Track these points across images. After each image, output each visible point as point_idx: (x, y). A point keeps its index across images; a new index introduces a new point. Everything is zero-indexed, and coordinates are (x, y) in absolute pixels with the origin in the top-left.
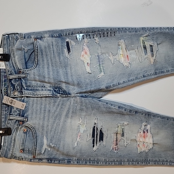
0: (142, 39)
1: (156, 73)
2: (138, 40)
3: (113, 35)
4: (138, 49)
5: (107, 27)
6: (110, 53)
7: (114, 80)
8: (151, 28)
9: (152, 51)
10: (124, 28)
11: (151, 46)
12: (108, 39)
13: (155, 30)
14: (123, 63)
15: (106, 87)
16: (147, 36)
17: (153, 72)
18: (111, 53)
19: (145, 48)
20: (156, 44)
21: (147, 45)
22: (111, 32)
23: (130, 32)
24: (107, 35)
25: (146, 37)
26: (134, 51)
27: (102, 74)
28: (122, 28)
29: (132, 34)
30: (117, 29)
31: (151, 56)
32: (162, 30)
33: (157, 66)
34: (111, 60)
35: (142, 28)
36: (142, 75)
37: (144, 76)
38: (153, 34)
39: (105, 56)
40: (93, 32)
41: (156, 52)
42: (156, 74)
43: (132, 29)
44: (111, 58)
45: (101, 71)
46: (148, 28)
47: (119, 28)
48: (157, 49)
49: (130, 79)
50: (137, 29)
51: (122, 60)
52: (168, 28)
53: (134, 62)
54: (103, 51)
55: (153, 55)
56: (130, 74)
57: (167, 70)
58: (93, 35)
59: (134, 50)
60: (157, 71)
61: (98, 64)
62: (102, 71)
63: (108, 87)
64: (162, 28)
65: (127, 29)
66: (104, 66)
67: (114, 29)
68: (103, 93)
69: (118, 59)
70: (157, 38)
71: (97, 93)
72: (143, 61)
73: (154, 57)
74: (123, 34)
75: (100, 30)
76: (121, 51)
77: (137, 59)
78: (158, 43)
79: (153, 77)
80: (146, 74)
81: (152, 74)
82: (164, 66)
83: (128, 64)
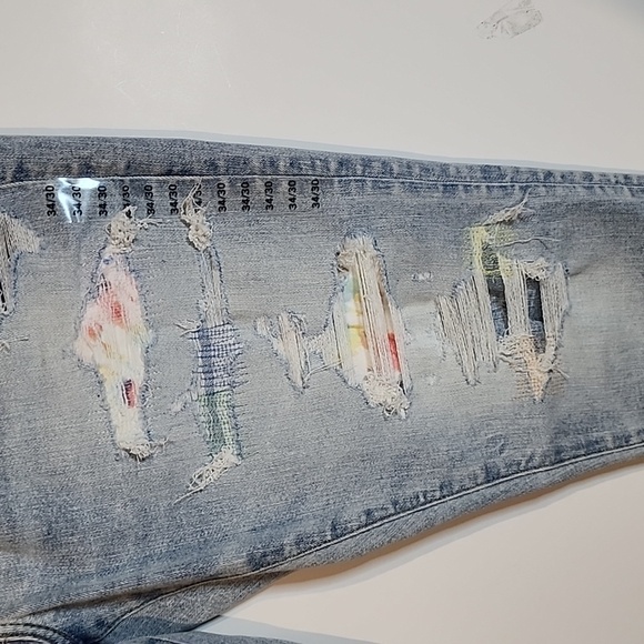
0: (479, 235)
1: (558, 452)
2: (459, 242)
3: (304, 200)
4: (454, 296)
5: (267, 149)
6: (285, 316)
7: (301, 498)
8: (534, 173)
9: (537, 314)
10: (378, 159)
11: (534, 284)
12: (272, 222)
13: (560, 191)
14: (365, 386)
15: (250, 562)
16: (510, 222)
17: (540, 446)
18: (292, 315)
19: (497, 291)
20: (560, 272)
21: (513, 273)
22: (292, 184)
23: (413, 188)
24: (264, 197)
25: (507, 230)
26: (431, 306)
27: (228, 456)
28: (367, 162)
29: (422, 201)
30: (333, 166)
31: (528, 346)
32: (598, 191)
33: (564, 407)
34: (286, 365)
35: (486, 170)
36: (477, 469)
37: (491, 476)
38: (549, 212)
39: (246, 334)
40: (169, 173)
41: (557, 324)
42: (558, 457)
43: (426, 169)
44: (290, 348)
45: (217, 440)
46: (517, 171)
47: (344, 162)
48: (565, 304)
49: (409, 492)
50: (452, 171)
51: (360, 363)
52: (626, 177)
53: (432, 380)
54: (237, 303)
55: (540, 342)
56: (405, 461)
57: (618, 430)
58: (173, 192)
59: (427, 300)
60: (565, 442)
61: (202, 391)
62: (229, 435)
63: (265, 555)
64: (596, 178)
65: (395, 167)
66: (238, 399)
67: (313, 166)
68: (229, 593)
69: (332, 361)
70: (567, 236)
71: (185, 598)
72: (482, 373)
73: (550, 350)
74: (368, 196)
75: (221, 163)
76: (352, 305)
77: (451, 359)
78: (573, 263)
79: (542, 478)
80: (500, 462)
81: (536, 461)
82: (599, 405)
83: (395, 391)
